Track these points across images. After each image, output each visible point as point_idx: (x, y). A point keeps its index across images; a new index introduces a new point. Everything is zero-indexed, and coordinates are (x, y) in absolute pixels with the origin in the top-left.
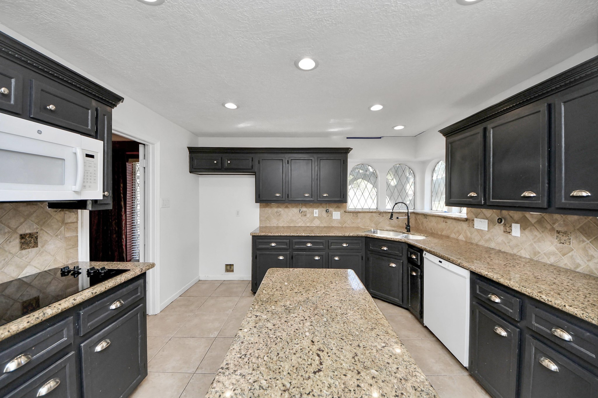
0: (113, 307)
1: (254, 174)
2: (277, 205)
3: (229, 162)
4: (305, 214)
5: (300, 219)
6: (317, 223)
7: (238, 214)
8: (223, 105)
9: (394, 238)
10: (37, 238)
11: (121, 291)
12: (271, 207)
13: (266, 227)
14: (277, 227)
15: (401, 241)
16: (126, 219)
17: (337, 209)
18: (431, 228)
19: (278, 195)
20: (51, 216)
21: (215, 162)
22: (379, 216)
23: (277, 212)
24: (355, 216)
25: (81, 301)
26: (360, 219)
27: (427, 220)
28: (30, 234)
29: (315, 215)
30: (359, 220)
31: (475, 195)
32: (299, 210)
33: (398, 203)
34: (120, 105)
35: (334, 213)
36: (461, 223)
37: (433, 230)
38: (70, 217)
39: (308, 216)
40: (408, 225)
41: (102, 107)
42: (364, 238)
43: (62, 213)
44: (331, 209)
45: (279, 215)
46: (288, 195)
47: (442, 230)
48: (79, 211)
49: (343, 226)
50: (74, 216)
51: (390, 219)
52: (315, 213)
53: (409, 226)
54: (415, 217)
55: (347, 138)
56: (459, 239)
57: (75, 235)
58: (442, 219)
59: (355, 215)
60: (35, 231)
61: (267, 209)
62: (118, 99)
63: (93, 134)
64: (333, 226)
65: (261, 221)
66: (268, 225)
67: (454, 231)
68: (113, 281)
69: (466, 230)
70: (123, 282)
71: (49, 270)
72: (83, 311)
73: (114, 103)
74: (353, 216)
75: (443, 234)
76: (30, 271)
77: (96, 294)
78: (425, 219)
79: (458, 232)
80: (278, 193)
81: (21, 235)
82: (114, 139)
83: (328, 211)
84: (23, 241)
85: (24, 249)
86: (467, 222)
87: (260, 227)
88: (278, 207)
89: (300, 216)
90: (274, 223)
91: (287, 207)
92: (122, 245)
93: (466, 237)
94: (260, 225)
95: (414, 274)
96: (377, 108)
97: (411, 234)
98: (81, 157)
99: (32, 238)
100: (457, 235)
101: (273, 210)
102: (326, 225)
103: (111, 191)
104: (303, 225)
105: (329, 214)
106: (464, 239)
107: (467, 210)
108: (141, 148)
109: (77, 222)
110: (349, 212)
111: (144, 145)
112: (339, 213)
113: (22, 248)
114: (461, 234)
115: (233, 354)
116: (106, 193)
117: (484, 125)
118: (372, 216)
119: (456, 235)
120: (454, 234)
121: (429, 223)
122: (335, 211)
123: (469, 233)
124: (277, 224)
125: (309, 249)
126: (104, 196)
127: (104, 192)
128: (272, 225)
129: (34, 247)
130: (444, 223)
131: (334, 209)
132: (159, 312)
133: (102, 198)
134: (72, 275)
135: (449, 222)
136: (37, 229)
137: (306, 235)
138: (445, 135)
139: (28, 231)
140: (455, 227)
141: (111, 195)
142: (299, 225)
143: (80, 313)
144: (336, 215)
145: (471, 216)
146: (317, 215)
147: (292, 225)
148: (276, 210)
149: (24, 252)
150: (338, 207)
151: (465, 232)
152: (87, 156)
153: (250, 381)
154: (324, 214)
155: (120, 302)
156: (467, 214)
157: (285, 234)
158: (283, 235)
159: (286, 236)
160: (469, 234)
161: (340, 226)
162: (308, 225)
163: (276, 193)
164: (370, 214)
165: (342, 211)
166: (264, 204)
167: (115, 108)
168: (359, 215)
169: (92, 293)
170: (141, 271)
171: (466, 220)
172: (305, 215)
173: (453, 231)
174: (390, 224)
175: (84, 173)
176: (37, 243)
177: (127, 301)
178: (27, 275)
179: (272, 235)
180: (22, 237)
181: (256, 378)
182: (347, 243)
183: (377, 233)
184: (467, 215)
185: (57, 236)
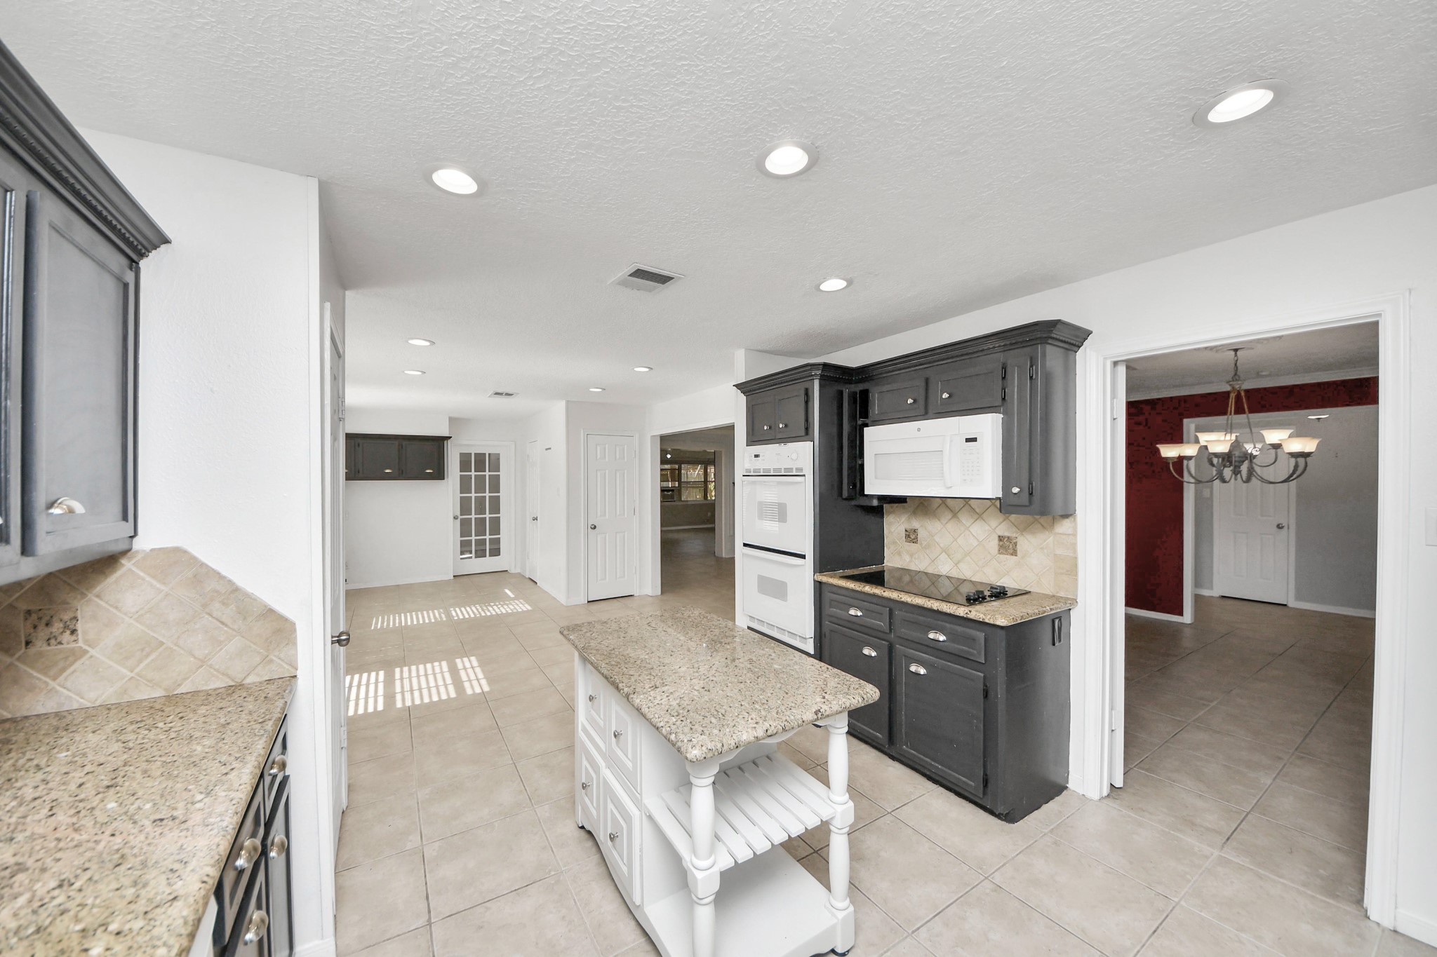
0: (931, 635)
10: (1016, 544)
28: (1008, 537)
38: (1062, 525)
60: (1014, 536)
63: (999, 403)
81: (999, 536)
84: (1001, 543)
85: (1002, 554)
99: (1011, 543)
113: (1000, 553)
116: (1015, 489)
129: (1012, 555)
136: (1017, 533)
139: (1007, 534)
152: (969, 440)
175: (962, 463)
176: (1016, 551)
180: (1001, 538)
185: (1042, 548)
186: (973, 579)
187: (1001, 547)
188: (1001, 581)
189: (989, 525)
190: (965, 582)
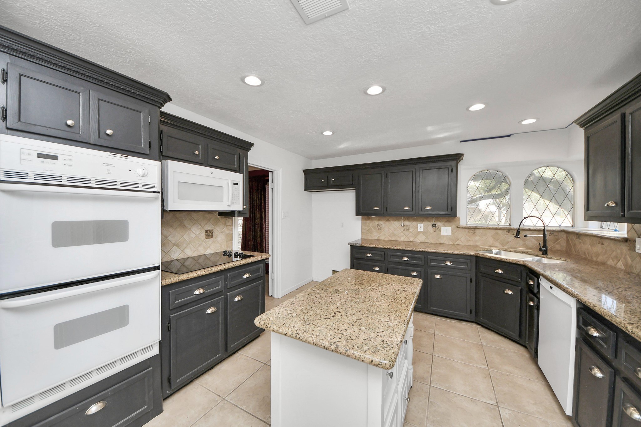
0: (245, 277)
1: (355, 189)
2: (378, 218)
3: (333, 180)
4: (407, 228)
5: (402, 233)
6: (421, 238)
7: (342, 226)
8: (322, 133)
9: (510, 259)
10: (213, 232)
11: (250, 268)
12: (372, 220)
13: (367, 239)
14: (379, 240)
15: (518, 263)
16: (266, 228)
17: (446, 224)
18: (585, 252)
19: (377, 208)
20: (220, 220)
21: (323, 180)
22: (508, 233)
23: (378, 226)
24: (471, 233)
25: (228, 267)
26: (479, 236)
27: (581, 241)
28: (210, 230)
29: (419, 230)
30: (477, 238)
31: (613, 205)
32: (401, 223)
33: (531, 217)
34: (253, 149)
35: (442, 228)
36: (620, 245)
37: (587, 255)
38: (229, 222)
39: (411, 230)
40: (545, 246)
41: (242, 152)
42: (475, 257)
43: (225, 219)
44: (438, 224)
45: (380, 228)
46: (387, 208)
47: (597, 255)
48: (233, 217)
49: (456, 243)
50: (231, 221)
51: (515, 237)
52: (419, 227)
53: (546, 248)
54: (567, 237)
55: (461, 142)
56: (618, 267)
57: (231, 233)
58: (598, 239)
59: (471, 231)
60: (212, 229)
61: (368, 222)
62: (251, 145)
63: (238, 170)
64: (442, 243)
65: (362, 233)
66: (370, 238)
67: (612, 256)
68: (245, 260)
69: (626, 255)
70: (250, 262)
71: (218, 252)
72: (229, 274)
73: (249, 148)
74: (469, 232)
75: (598, 260)
76: (209, 251)
77: (236, 265)
78: (578, 240)
79: (616, 257)
80: (377, 207)
81: (206, 230)
82: (250, 170)
83: (435, 226)
84: (207, 233)
85: (207, 238)
86: (627, 244)
87: (362, 239)
88: (379, 220)
89: (402, 231)
90: (375, 235)
91: (388, 220)
92: (263, 246)
93: (626, 265)
94: (362, 237)
95: (531, 304)
96: (477, 107)
97: (547, 258)
98: (231, 185)
99: (211, 232)
100: (615, 261)
101: (374, 223)
102: (432, 241)
103: (248, 205)
104: (406, 240)
105: (436, 229)
106: (623, 268)
107: (628, 226)
108: (270, 174)
109: (232, 225)
110: (462, 228)
111: (272, 172)
112: (450, 228)
113: (206, 238)
114: (619, 260)
115: (288, 302)
116: (245, 207)
117: (622, 110)
118: (497, 233)
119: (613, 261)
120: (611, 260)
121: (583, 245)
122: (445, 226)
123: (629, 258)
124: (379, 237)
125: (405, 263)
126: (243, 208)
127: (243, 206)
128: (373, 238)
129: (211, 238)
130: (600, 246)
131: (443, 223)
132: (281, 297)
133: (242, 210)
134: (228, 255)
135: (606, 243)
136: (213, 227)
137: (401, 248)
138: (582, 126)
139: (209, 229)
140: (613, 251)
141: (248, 208)
142: (402, 239)
143: (228, 275)
144: (446, 230)
145: (633, 235)
146: (422, 230)
147: (393, 239)
148: (376, 223)
149: (207, 240)
150: (448, 221)
151: (625, 259)
152: (235, 184)
153: (288, 313)
154: (431, 229)
155: (249, 275)
156: (628, 232)
157: (380, 246)
158: (378, 246)
159: (381, 248)
160: (629, 261)
161: (451, 243)
162: (411, 240)
163: (375, 207)
164: (493, 232)
165: (454, 226)
166: (366, 217)
167: (250, 151)
168: (477, 231)
169: (234, 264)
170: (262, 258)
171: (626, 240)
172: (408, 230)
173: (610, 255)
174: (524, 244)
175: (233, 194)
176: (213, 236)
177: (253, 276)
178: (208, 253)
179: (367, 246)
180: (206, 231)
181: (292, 313)
182: (451, 261)
183: (500, 254)
184: (627, 234)
185: (222, 232)
186: (193, 256)
187: (206, 235)
188: (207, 252)
189: (201, 225)
190: (189, 259)
